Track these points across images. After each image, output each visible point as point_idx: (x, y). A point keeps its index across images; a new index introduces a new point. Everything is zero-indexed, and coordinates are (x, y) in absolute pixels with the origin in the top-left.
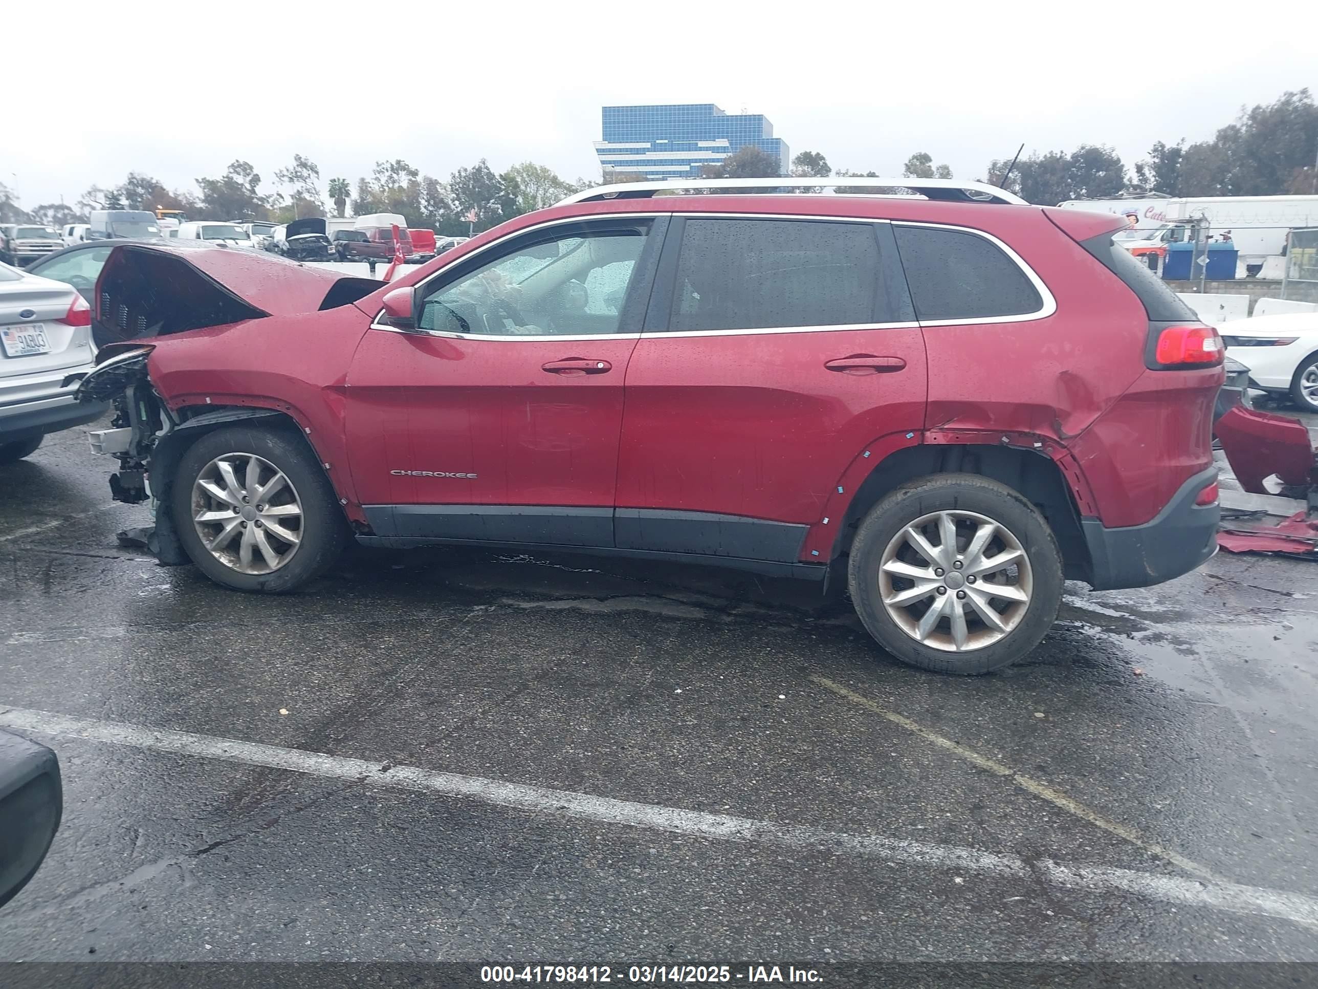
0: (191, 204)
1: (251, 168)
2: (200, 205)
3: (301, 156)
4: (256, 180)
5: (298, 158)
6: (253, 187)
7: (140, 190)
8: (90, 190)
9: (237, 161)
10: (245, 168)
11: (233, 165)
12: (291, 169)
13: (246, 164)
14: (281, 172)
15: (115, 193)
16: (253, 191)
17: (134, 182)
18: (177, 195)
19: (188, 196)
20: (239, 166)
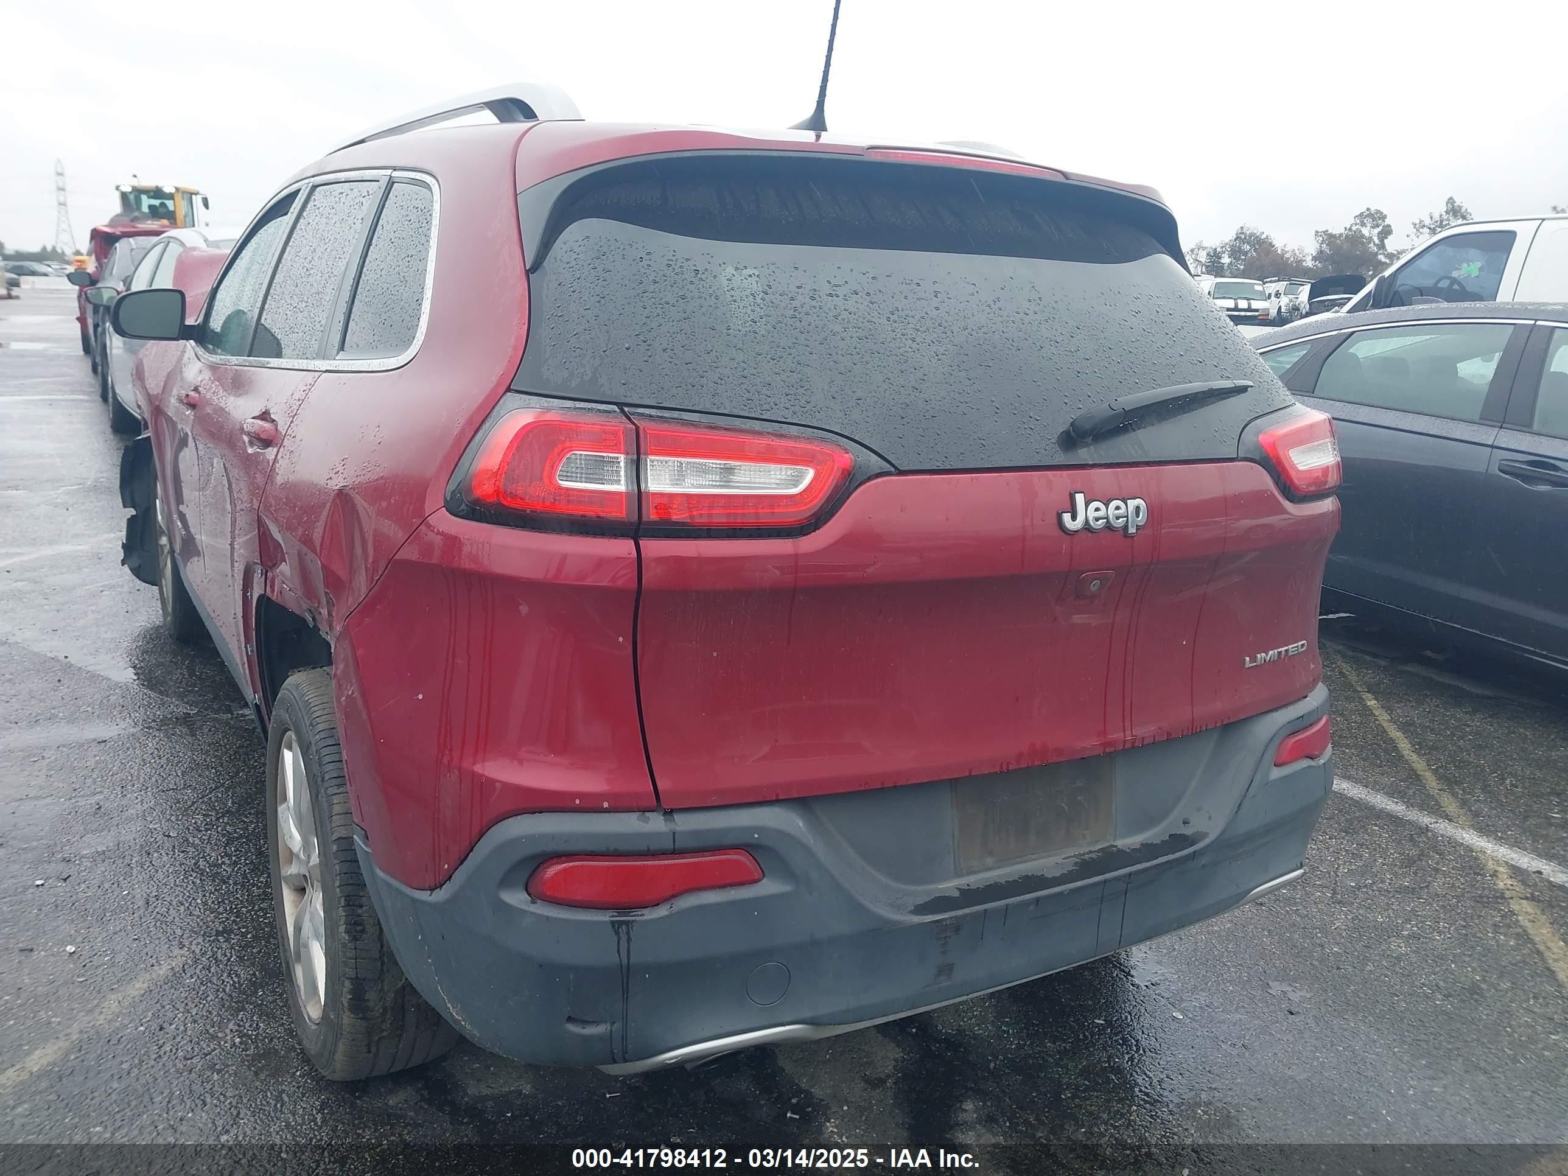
0: (1299, 262)
1: (1383, 217)
2: (1309, 263)
3: (1456, 200)
4: (1387, 232)
5: (1450, 200)
6: (1382, 241)
7: (1247, 247)
8: (1194, 247)
9: (1368, 209)
10: (1375, 217)
11: (1361, 214)
12: (1437, 217)
13: (1378, 212)
14: (1421, 221)
15: (1219, 250)
16: (1382, 246)
17: (1242, 237)
18: (1284, 252)
19: (1297, 252)
20: (1370, 215)
